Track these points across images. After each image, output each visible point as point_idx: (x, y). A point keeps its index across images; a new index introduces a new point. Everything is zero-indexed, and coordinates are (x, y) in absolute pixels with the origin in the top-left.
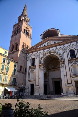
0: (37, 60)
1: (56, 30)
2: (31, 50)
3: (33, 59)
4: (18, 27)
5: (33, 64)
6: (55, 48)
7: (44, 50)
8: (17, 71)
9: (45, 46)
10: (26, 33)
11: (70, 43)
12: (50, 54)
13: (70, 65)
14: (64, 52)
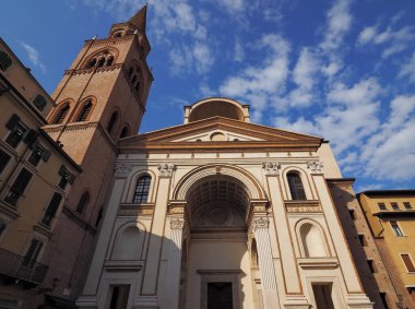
0: (164, 183)
1: (240, 107)
4: (106, 52)
6: (238, 155)
7: (197, 156)
8: (65, 210)
9: (199, 141)
10: (133, 82)
11: (289, 150)
12: (218, 169)
13: (293, 221)
14: (267, 173)
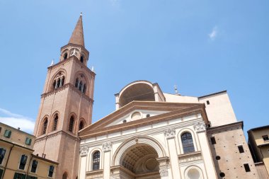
1: (151, 85)
2: (93, 132)
3: (96, 155)
4: (60, 73)
5: (96, 166)
6: (149, 128)
7: (125, 133)
9: (125, 121)
10: (80, 89)
11: (182, 117)
12: (137, 141)
13: (183, 169)
14: (168, 137)
